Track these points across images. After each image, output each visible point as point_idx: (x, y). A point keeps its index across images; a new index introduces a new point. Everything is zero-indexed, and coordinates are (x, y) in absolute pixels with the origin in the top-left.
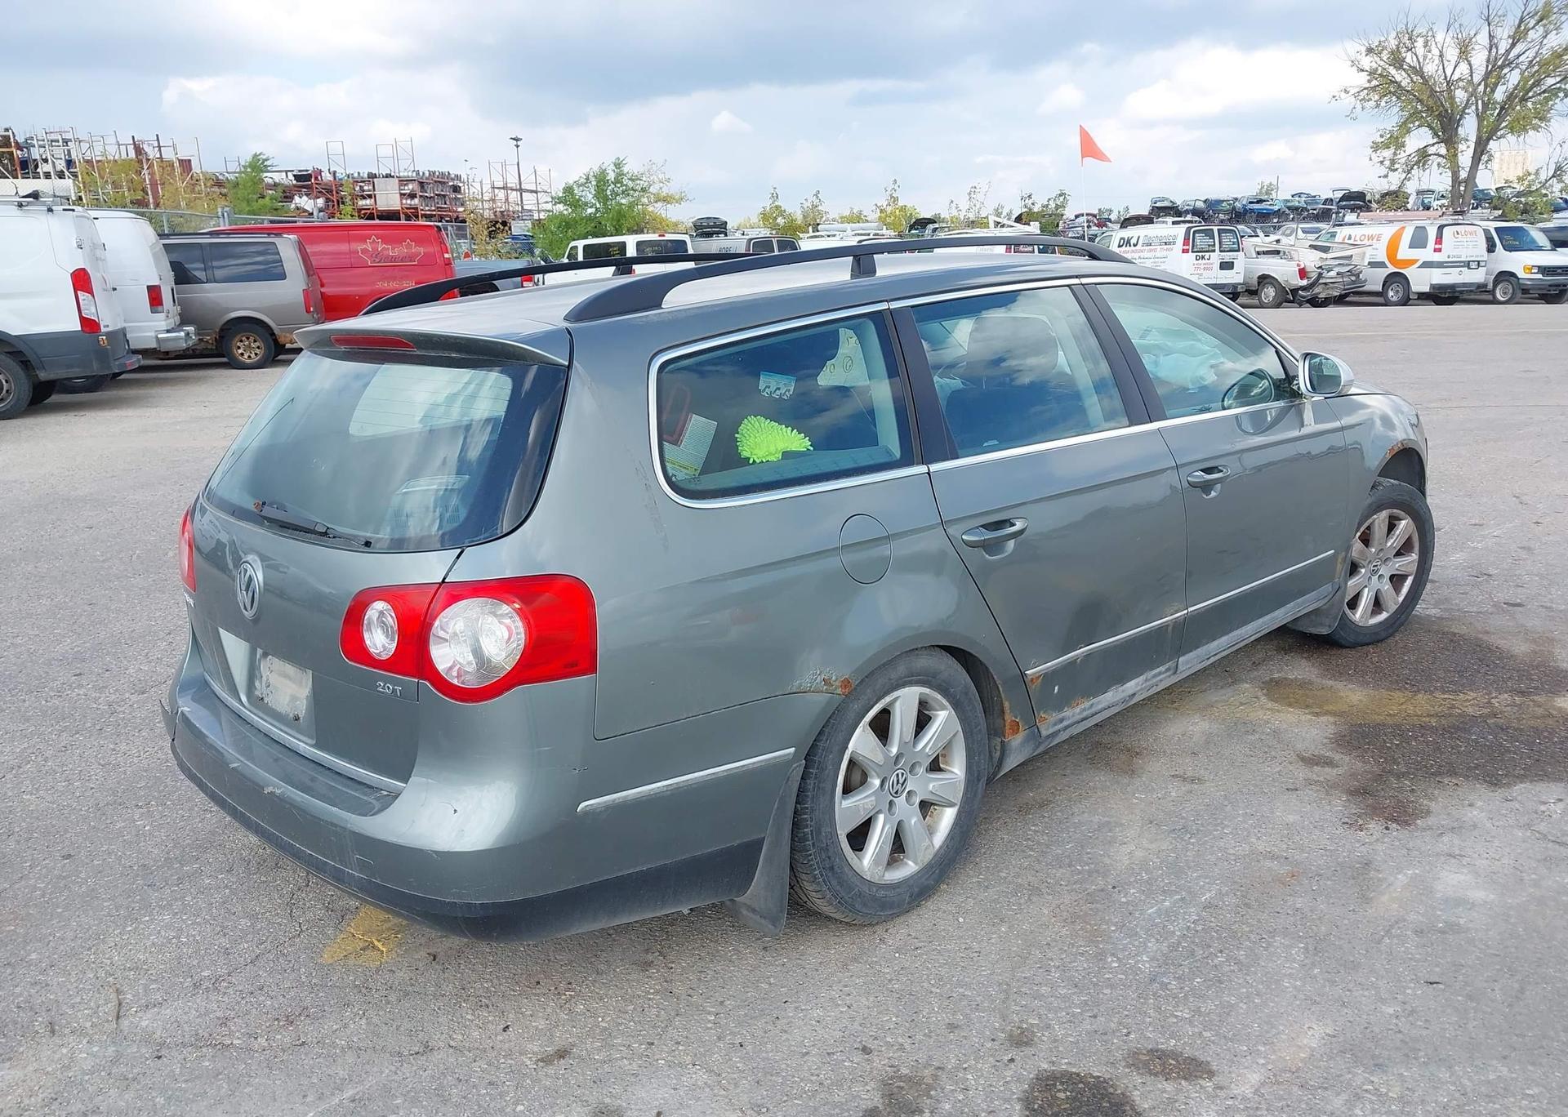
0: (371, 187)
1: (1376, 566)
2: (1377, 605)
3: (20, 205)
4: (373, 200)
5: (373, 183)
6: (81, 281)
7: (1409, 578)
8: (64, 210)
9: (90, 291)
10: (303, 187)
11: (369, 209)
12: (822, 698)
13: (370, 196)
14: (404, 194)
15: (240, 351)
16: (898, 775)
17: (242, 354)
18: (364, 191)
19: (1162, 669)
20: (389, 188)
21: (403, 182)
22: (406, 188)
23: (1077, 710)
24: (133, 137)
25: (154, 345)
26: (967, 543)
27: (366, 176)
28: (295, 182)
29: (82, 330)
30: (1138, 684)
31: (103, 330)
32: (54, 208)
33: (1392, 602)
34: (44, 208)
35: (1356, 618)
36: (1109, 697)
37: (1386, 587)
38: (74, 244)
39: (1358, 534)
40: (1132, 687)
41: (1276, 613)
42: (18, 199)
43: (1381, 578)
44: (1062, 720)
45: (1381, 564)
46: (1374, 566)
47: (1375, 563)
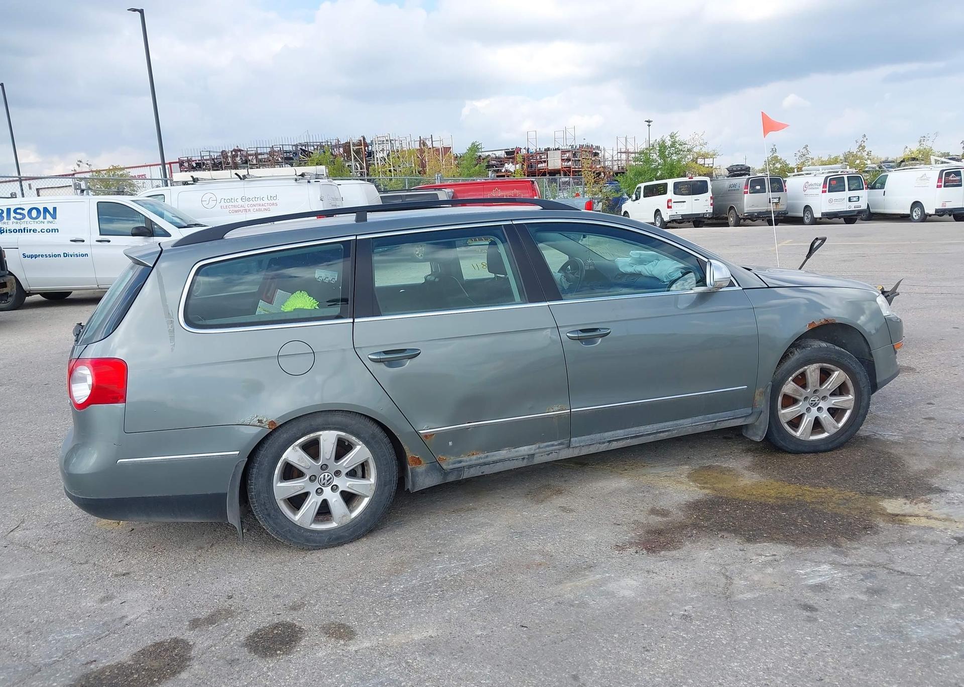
0: (546, 156)
1: (814, 401)
2: (817, 425)
3: (296, 180)
4: (546, 164)
5: (547, 154)
7: (848, 411)
8: (315, 182)
10: (510, 158)
11: (543, 169)
12: (256, 430)
13: (545, 162)
14: (564, 159)
16: (324, 476)
18: (541, 159)
19: (555, 443)
20: (555, 156)
21: (564, 152)
22: (565, 156)
23: (474, 457)
24: (420, 137)
26: (371, 359)
27: (544, 150)
28: (506, 156)
30: (529, 450)
32: (311, 181)
33: (832, 426)
34: (307, 181)
35: (798, 434)
36: (503, 453)
37: (824, 416)
38: (319, 199)
39: (791, 378)
40: (524, 450)
41: (681, 421)
42: (296, 177)
43: (819, 409)
44: (460, 462)
45: (818, 400)
46: (812, 401)
47: (812, 399)
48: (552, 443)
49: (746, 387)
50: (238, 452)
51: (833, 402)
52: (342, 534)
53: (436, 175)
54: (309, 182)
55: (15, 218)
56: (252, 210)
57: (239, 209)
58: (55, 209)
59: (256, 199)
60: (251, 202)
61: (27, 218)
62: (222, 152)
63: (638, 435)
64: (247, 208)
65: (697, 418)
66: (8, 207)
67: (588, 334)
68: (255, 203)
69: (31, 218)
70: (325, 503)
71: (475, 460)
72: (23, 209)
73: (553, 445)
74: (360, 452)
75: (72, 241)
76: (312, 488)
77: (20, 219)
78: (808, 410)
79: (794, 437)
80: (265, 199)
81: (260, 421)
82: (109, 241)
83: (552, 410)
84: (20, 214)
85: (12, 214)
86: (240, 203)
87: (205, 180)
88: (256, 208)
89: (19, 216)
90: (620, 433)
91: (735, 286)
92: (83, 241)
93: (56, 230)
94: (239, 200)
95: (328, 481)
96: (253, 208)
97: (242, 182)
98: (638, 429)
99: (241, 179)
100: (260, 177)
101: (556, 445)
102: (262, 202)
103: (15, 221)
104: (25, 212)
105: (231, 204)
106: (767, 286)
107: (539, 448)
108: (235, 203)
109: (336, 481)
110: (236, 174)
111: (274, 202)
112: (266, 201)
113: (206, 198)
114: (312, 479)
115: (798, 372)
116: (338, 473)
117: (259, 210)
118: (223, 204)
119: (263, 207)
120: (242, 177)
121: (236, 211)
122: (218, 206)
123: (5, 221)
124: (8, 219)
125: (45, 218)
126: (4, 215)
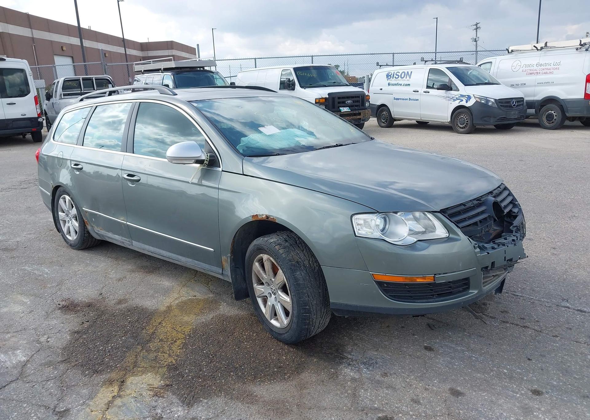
23: (102, 231)
30: (119, 238)
32: (589, 49)
39: (256, 259)
48: (126, 239)
50: (49, 193)
52: (73, 244)
54: (587, 50)
56: (541, 73)
57: (533, 72)
58: (411, 72)
59: (546, 65)
60: (542, 67)
64: (538, 71)
66: (394, 71)
67: (132, 178)
68: (544, 67)
69: (401, 78)
70: (69, 228)
73: (126, 241)
74: (74, 210)
75: (414, 91)
76: (66, 219)
78: (270, 294)
79: (263, 313)
80: (552, 65)
82: (429, 92)
83: (121, 219)
84: (398, 75)
85: (395, 76)
86: (535, 67)
87: (521, 51)
88: (544, 71)
89: (397, 77)
92: (418, 92)
93: (409, 85)
94: (535, 66)
96: (542, 71)
97: (539, 52)
99: (538, 50)
101: (128, 241)
102: (549, 67)
103: (395, 79)
104: (400, 74)
105: (529, 68)
108: (532, 68)
109: (72, 220)
110: (534, 46)
111: (557, 67)
113: (515, 64)
114: (66, 215)
115: (258, 256)
117: (546, 73)
118: (524, 68)
119: (548, 71)
120: (539, 48)
121: (531, 74)
122: (521, 70)
123: (391, 79)
124: (393, 78)
125: (406, 78)
126: (392, 76)
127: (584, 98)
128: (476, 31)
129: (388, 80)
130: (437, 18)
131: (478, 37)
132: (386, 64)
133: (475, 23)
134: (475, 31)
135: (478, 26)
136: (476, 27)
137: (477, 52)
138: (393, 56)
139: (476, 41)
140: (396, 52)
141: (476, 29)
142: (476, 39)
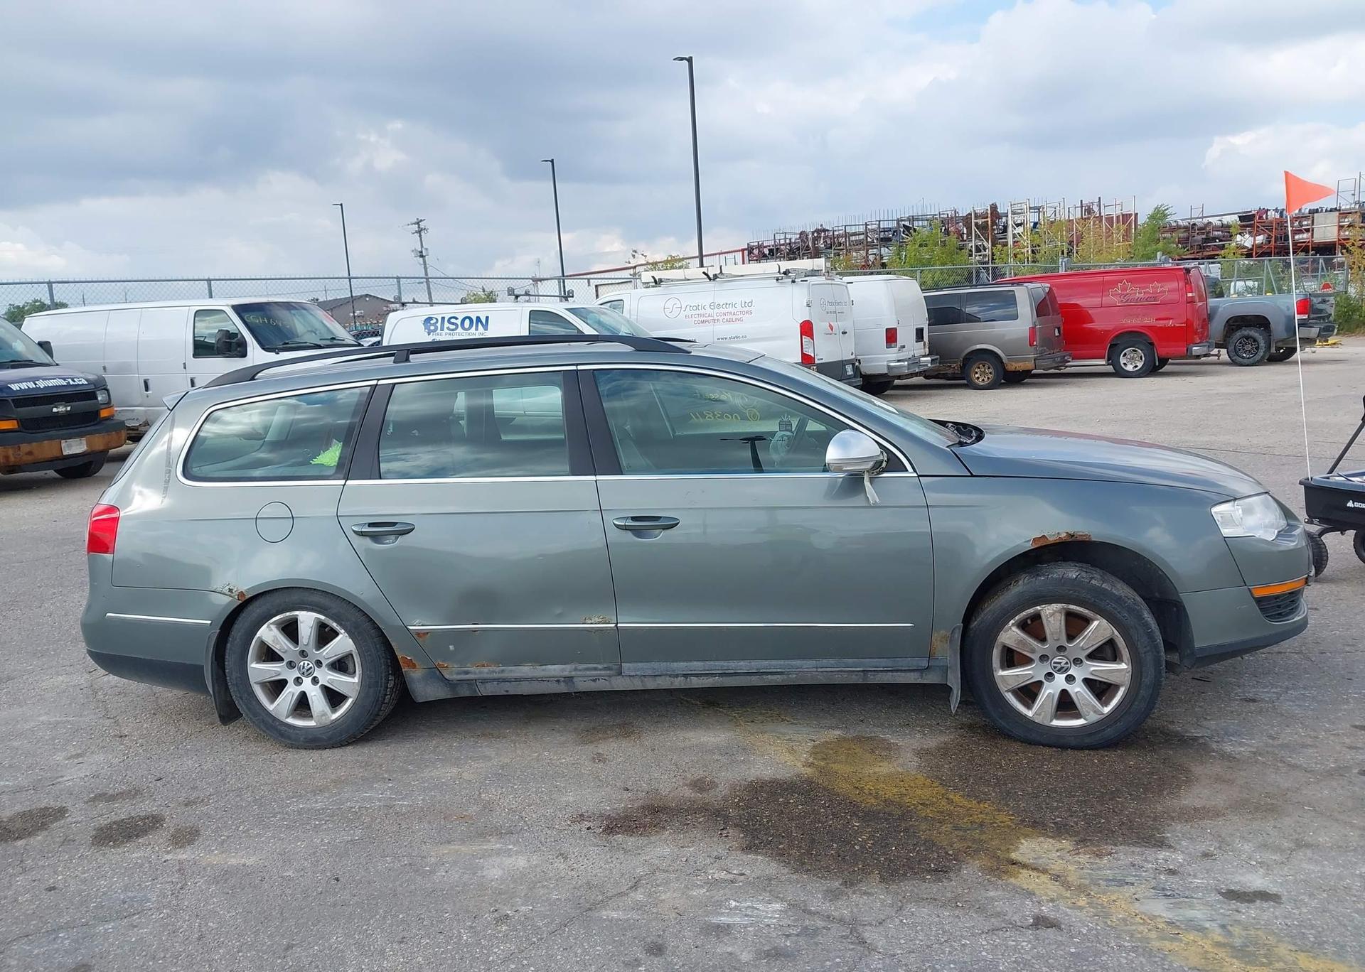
0: (1310, 222)
1: (1060, 663)
4: (1310, 234)
5: (1313, 217)
6: (806, 329)
7: (1121, 689)
9: (811, 336)
10: (1248, 226)
11: (1304, 242)
13: (1307, 230)
14: (1342, 227)
15: (977, 376)
16: (304, 664)
17: (978, 378)
18: (1303, 226)
19: (600, 666)
20: (1328, 221)
21: (1344, 214)
22: (1346, 220)
23: (486, 670)
24: (1081, 201)
25: (885, 371)
26: (354, 531)
27: (1307, 211)
28: (1239, 223)
29: (802, 362)
30: (563, 670)
31: (817, 362)
32: (796, 280)
33: (1093, 711)
34: (791, 280)
35: (1030, 714)
36: (525, 670)
37: (1078, 690)
38: (805, 304)
39: (1012, 621)
40: (555, 670)
41: (798, 662)
42: (778, 275)
43: (1070, 679)
44: (467, 673)
45: (1067, 663)
46: (1055, 663)
47: (1055, 660)
48: (595, 665)
49: (911, 625)
50: (209, 622)
51: (1092, 669)
52: (320, 736)
53: (1060, 260)
54: (793, 282)
55: (448, 328)
56: (721, 321)
57: (707, 319)
58: (487, 318)
59: (728, 306)
60: (722, 310)
61: (460, 330)
62: (801, 234)
63: (727, 672)
64: (716, 318)
65: (825, 661)
66: (443, 316)
67: (643, 525)
68: (725, 311)
69: (464, 329)
70: (303, 696)
71: (487, 673)
72: (456, 318)
73: (596, 669)
74: (342, 644)
76: (291, 676)
77: (453, 330)
78: (1049, 676)
79: (1025, 717)
80: (738, 306)
81: (230, 590)
83: (590, 622)
84: (453, 324)
85: (446, 324)
86: (709, 311)
87: (672, 281)
88: (726, 317)
89: (452, 327)
90: (697, 666)
91: (907, 471)
94: (708, 308)
95: (308, 670)
96: (723, 317)
97: (712, 284)
98: (725, 664)
99: (710, 279)
100: (742, 276)
101: (600, 670)
102: (734, 310)
103: (448, 332)
104: (458, 322)
105: (697, 312)
106: (969, 474)
107: (576, 669)
108: (702, 312)
109: (318, 673)
110: (704, 273)
111: (748, 309)
112: (739, 308)
113: (669, 305)
114: (291, 665)
115: (1024, 613)
116: (319, 664)
117: (729, 321)
118: (689, 312)
119: (734, 317)
120: (711, 276)
121: (702, 322)
122: (683, 314)
123: (439, 331)
124: (442, 329)
125: (477, 329)
126: (439, 325)
127: (801, 361)
128: (420, 236)
129: (429, 335)
130: (341, 205)
131: (426, 249)
132: (412, 301)
133: (416, 220)
134: (417, 235)
135: (421, 227)
136: (419, 227)
137: (427, 279)
138: (399, 282)
139: (422, 256)
140: (404, 276)
141: (419, 232)
142: (422, 252)
